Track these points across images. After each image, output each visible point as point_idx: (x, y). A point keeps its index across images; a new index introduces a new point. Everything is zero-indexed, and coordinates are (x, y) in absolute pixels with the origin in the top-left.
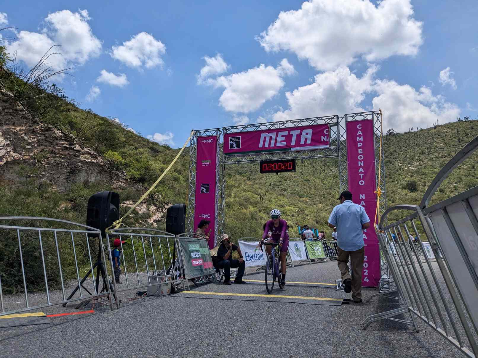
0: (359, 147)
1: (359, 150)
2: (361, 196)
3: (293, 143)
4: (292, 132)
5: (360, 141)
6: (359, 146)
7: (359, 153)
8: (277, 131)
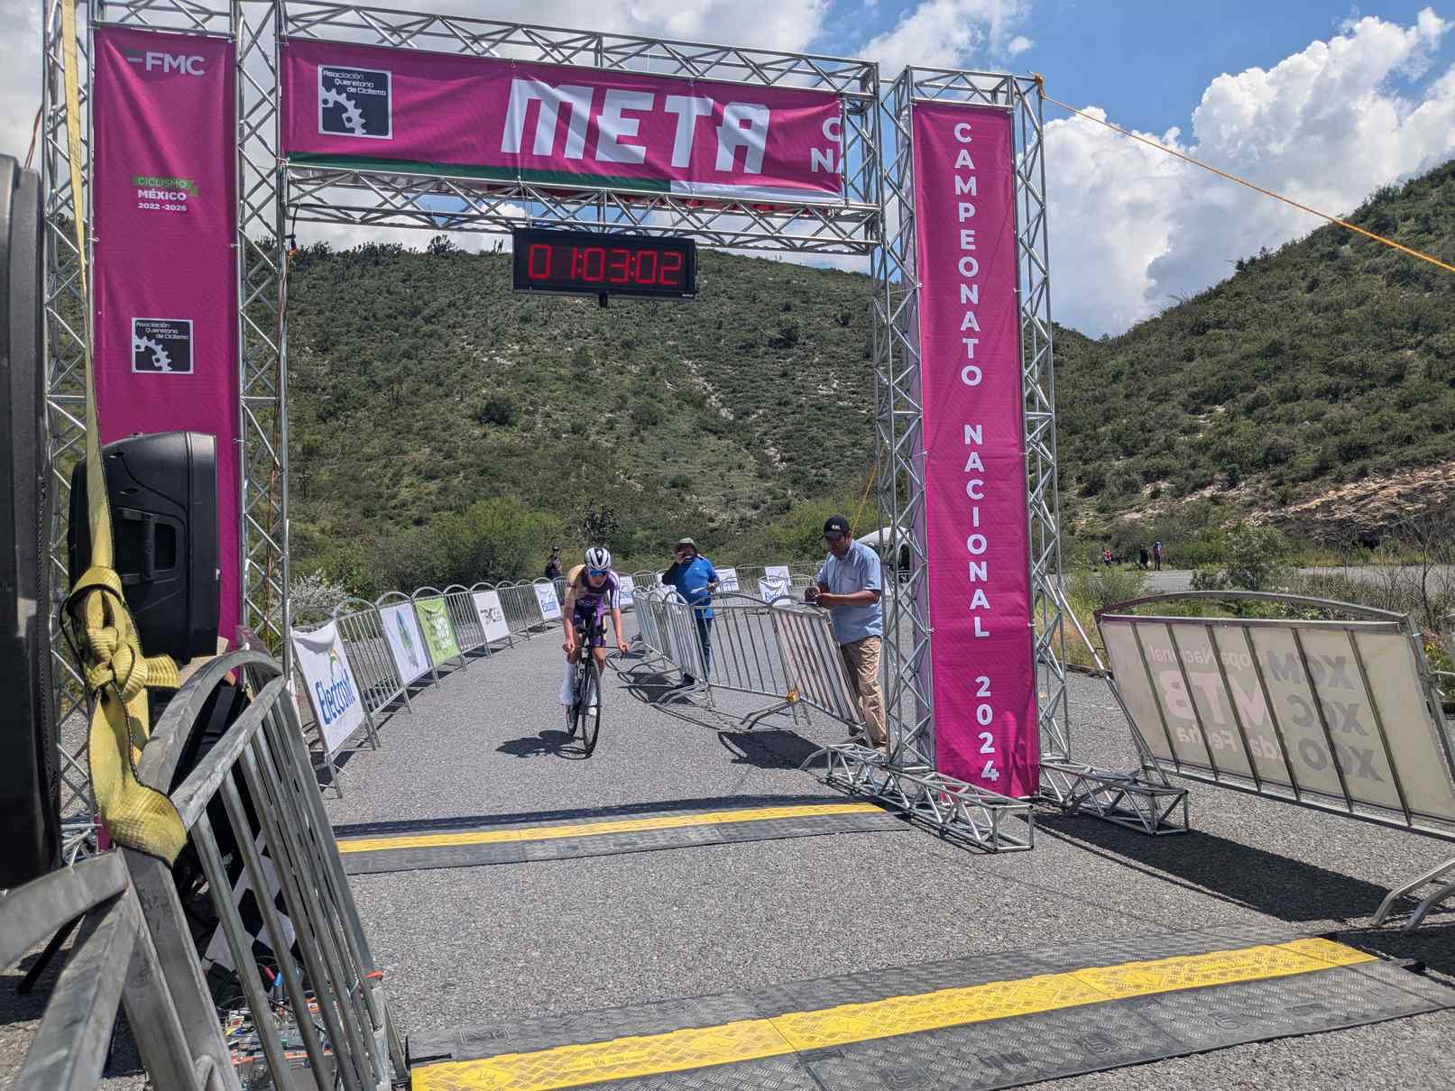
0: (962, 219)
1: (964, 232)
2: (968, 428)
3: (680, 158)
4: (673, 103)
5: (966, 197)
6: (962, 216)
7: (964, 246)
8: (600, 83)
